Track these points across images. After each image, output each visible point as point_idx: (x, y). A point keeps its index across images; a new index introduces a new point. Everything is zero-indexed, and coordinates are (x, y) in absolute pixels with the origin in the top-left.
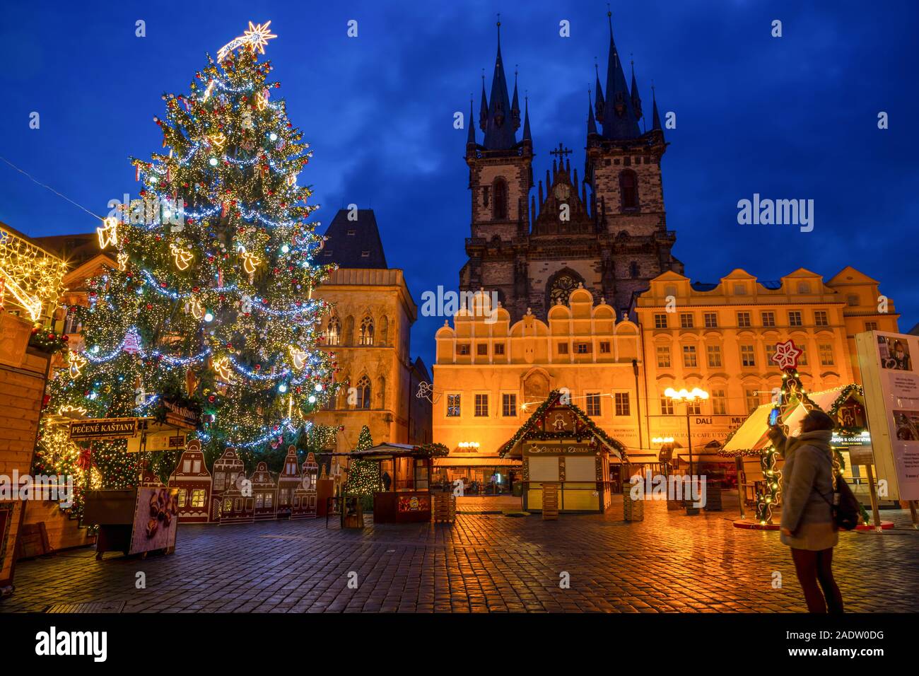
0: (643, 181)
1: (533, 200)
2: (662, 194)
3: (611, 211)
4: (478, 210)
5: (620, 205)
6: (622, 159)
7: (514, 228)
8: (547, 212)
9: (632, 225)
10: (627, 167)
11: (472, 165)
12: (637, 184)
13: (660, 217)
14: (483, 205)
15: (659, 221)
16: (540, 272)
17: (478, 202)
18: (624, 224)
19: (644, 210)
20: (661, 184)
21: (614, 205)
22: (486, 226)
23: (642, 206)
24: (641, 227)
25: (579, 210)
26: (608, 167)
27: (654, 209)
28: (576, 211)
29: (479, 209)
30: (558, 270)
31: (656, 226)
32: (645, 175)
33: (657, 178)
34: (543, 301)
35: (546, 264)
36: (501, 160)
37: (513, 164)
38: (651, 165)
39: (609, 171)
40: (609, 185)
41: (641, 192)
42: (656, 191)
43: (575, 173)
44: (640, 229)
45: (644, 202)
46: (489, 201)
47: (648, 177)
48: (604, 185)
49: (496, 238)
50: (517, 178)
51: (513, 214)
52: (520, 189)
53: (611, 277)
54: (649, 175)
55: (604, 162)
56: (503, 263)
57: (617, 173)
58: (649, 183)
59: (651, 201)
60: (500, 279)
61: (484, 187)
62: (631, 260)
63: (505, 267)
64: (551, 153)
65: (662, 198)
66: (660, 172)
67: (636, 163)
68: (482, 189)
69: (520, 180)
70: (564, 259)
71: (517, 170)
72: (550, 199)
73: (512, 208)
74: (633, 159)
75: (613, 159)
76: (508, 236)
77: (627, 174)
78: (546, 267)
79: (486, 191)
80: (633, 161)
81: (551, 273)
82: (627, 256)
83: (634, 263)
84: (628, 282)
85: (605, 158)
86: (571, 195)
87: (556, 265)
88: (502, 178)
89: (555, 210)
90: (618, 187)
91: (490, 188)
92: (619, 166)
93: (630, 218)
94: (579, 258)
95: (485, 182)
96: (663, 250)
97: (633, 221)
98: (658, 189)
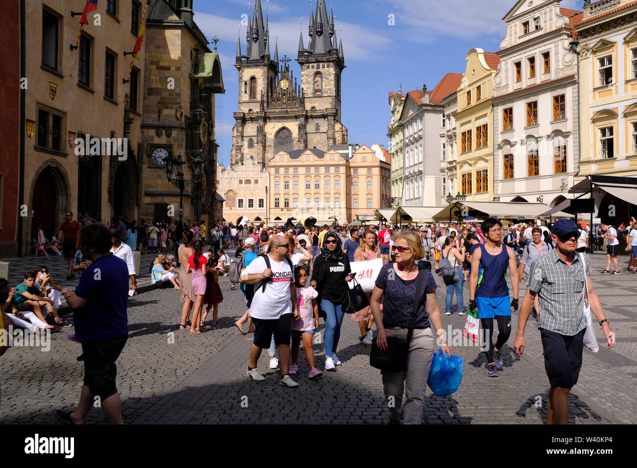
0: (326, 78)
3: (308, 95)
5: (312, 91)
6: (315, 65)
7: (259, 105)
8: (276, 96)
9: (318, 103)
10: (317, 70)
11: (239, 69)
12: (322, 80)
13: (332, 99)
14: (244, 92)
16: (271, 129)
17: (242, 90)
18: (314, 102)
19: (325, 94)
21: (309, 92)
22: (246, 103)
23: (324, 92)
27: (330, 94)
28: (291, 95)
29: (242, 94)
30: (280, 127)
31: (330, 104)
32: (326, 75)
33: (333, 76)
34: (272, 144)
35: (275, 124)
36: (254, 66)
37: (260, 68)
38: (330, 68)
39: (308, 72)
40: (308, 80)
41: (324, 84)
42: (331, 84)
43: (292, 73)
44: (321, 105)
45: (325, 90)
46: (248, 90)
47: (328, 76)
48: (306, 80)
49: (250, 110)
51: (259, 97)
52: (263, 82)
53: (303, 133)
54: (329, 74)
55: (306, 67)
57: (312, 73)
58: (328, 79)
59: (328, 89)
60: (252, 133)
61: (245, 81)
62: (317, 122)
63: (255, 126)
66: (334, 73)
67: (323, 67)
68: (244, 83)
69: (263, 77)
70: (283, 122)
71: (262, 71)
72: (278, 88)
73: (258, 93)
75: (311, 65)
76: (256, 108)
77: (318, 74)
78: (275, 126)
79: (246, 84)
80: (321, 66)
81: (277, 129)
82: (314, 120)
83: (317, 124)
84: (314, 134)
85: (307, 64)
86: (289, 86)
87: (279, 125)
88: (254, 76)
89: (280, 95)
90: (312, 81)
91: (248, 82)
92: (314, 69)
93: (317, 99)
94: (291, 121)
95: (246, 78)
96: (329, 118)
97: (318, 101)
98: (332, 82)
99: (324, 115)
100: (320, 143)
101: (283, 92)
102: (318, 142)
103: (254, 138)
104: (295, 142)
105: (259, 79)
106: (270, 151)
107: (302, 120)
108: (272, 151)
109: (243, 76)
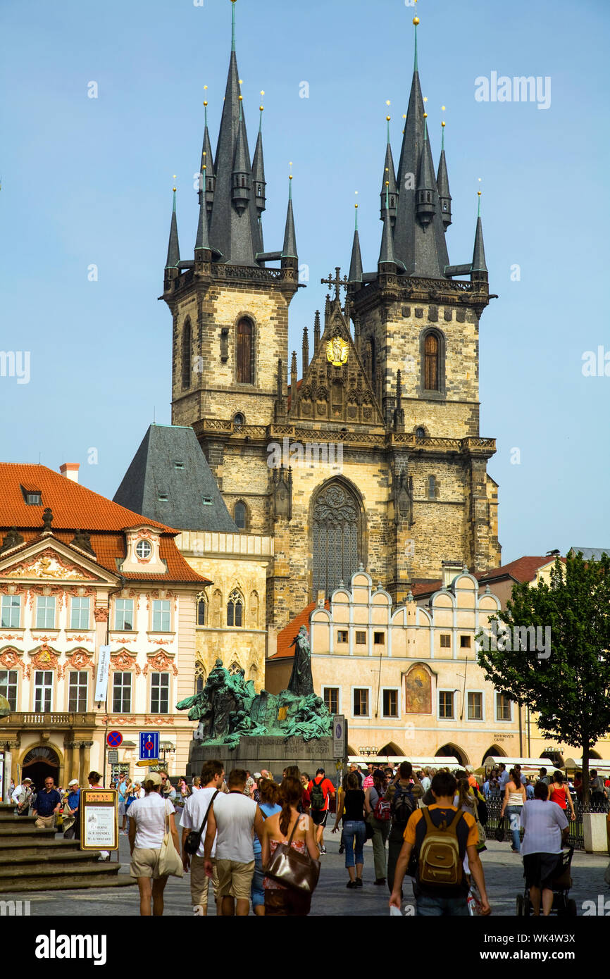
0: (453, 349)
1: (294, 358)
2: (477, 373)
3: (409, 391)
4: (212, 366)
5: (419, 383)
6: (426, 309)
7: (269, 403)
8: (314, 382)
9: (432, 418)
10: (432, 323)
11: (204, 287)
12: (444, 353)
13: (471, 410)
14: (219, 359)
15: (469, 415)
16: (302, 478)
17: (213, 353)
18: (422, 414)
19: (451, 396)
20: (476, 358)
21: (411, 383)
22: (224, 394)
23: (449, 389)
24: (445, 422)
25: (360, 384)
26: (406, 319)
27: (465, 395)
28: (356, 387)
29: (213, 364)
30: (327, 477)
31: (466, 423)
32: (455, 340)
33: (473, 347)
34: (305, 524)
35: (312, 467)
36: (249, 285)
37: (266, 294)
38: (466, 324)
39: (406, 326)
40: (405, 349)
41: (449, 366)
42: (469, 368)
44: (443, 424)
45: (452, 383)
46: (230, 354)
47: (461, 344)
48: (399, 348)
49: (239, 416)
50: (272, 318)
51: (265, 378)
52: (276, 337)
53: (407, 500)
54: (462, 341)
55: (400, 310)
56: (249, 459)
57: (417, 332)
58: (461, 353)
59: (461, 382)
60: (244, 485)
61: (220, 326)
62: (430, 471)
63: (252, 464)
64: (322, 282)
65: (476, 380)
66: (477, 337)
67: (445, 319)
68: (219, 331)
69: (276, 322)
71: (272, 304)
72: (319, 361)
73: (263, 369)
74: (441, 311)
75: (413, 307)
76: (259, 416)
77: (432, 334)
78: (312, 471)
79: (224, 335)
80: (441, 314)
81: (318, 481)
82: (424, 465)
83: (432, 477)
84: (423, 506)
85: (402, 304)
86: (350, 357)
87: (325, 470)
88: (249, 315)
89: (326, 380)
90: (417, 353)
91: (230, 331)
92: (421, 320)
93: (431, 406)
94: (358, 461)
95: (223, 319)
96: (476, 465)
97: (435, 411)
98: (472, 364)
99: (454, 454)
100: (441, 533)
101: (333, 375)
102: (435, 529)
103: (249, 501)
104: (370, 525)
105: (265, 326)
106: (298, 544)
107: (401, 462)
108: (303, 544)
109: (216, 310)
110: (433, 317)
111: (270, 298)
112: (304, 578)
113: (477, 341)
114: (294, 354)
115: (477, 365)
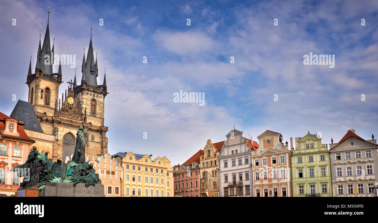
0: (98, 105)
1: (60, 101)
2: (104, 111)
3: (88, 113)
5: (90, 112)
6: (92, 93)
7: (53, 111)
8: (65, 107)
9: (93, 121)
11: (37, 78)
12: (96, 105)
15: (102, 121)
16: (61, 132)
17: (39, 96)
18: (91, 119)
19: (98, 116)
20: (104, 108)
21: (88, 111)
22: (41, 107)
23: (97, 114)
24: (96, 122)
25: (76, 110)
26: (87, 95)
27: (101, 116)
28: (75, 110)
29: (39, 99)
30: (67, 132)
31: (101, 123)
32: (99, 103)
33: (103, 105)
34: (61, 144)
35: (63, 129)
36: (49, 80)
37: (53, 83)
38: (102, 99)
39: (88, 97)
40: (87, 103)
41: (97, 108)
46: (43, 97)
49: (45, 113)
51: (52, 105)
52: (55, 94)
53: (87, 140)
55: (86, 93)
56: (47, 125)
57: (90, 99)
58: (100, 106)
59: (100, 113)
60: (46, 132)
61: (41, 89)
62: (92, 134)
63: (48, 126)
64: (68, 82)
65: (104, 113)
66: (104, 102)
67: (97, 97)
68: (41, 90)
69: (56, 90)
70: (70, 128)
71: (55, 86)
72: (66, 102)
73: (52, 102)
75: (90, 93)
76: (50, 114)
77: (93, 100)
78: (63, 130)
79: (42, 91)
80: (96, 96)
81: (65, 133)
82: (91, 132)
83: (93, 135)
84: (90, 142)
85: (87, 91)
86: (74, 103)
87: (67, 130)
88: (49, 87)
89: (68, 107)
90: (90, 104)
91: (44, 91)
92: (91, 96)
93: (93, 118)
94: (75, 129)
95: (42, 87)
96: (103, 133)
97: (94, 119)
98: (102, 109)
99: (98, 130)
100: (94, 150)
101: (69, 106)
102: (93, 148)
105: (53, 91)
106: (59, 149)
107: (86, 130)
108: (61, 149)
109: (40, 85)
110: (94, 96)
111: (54, 84)
112: (61, 158)
113: (104, 104)
114: (60, 99)
115: (104, 109)
